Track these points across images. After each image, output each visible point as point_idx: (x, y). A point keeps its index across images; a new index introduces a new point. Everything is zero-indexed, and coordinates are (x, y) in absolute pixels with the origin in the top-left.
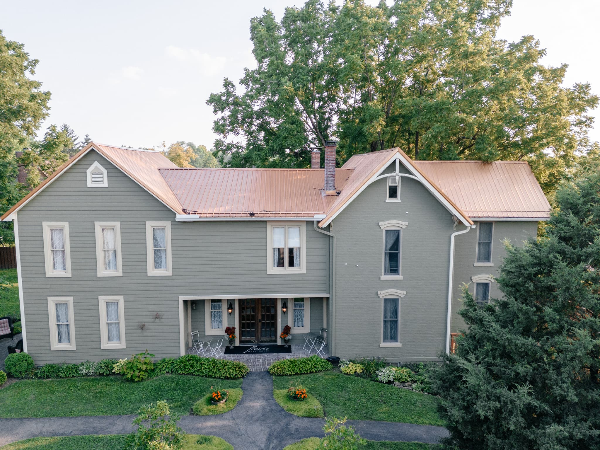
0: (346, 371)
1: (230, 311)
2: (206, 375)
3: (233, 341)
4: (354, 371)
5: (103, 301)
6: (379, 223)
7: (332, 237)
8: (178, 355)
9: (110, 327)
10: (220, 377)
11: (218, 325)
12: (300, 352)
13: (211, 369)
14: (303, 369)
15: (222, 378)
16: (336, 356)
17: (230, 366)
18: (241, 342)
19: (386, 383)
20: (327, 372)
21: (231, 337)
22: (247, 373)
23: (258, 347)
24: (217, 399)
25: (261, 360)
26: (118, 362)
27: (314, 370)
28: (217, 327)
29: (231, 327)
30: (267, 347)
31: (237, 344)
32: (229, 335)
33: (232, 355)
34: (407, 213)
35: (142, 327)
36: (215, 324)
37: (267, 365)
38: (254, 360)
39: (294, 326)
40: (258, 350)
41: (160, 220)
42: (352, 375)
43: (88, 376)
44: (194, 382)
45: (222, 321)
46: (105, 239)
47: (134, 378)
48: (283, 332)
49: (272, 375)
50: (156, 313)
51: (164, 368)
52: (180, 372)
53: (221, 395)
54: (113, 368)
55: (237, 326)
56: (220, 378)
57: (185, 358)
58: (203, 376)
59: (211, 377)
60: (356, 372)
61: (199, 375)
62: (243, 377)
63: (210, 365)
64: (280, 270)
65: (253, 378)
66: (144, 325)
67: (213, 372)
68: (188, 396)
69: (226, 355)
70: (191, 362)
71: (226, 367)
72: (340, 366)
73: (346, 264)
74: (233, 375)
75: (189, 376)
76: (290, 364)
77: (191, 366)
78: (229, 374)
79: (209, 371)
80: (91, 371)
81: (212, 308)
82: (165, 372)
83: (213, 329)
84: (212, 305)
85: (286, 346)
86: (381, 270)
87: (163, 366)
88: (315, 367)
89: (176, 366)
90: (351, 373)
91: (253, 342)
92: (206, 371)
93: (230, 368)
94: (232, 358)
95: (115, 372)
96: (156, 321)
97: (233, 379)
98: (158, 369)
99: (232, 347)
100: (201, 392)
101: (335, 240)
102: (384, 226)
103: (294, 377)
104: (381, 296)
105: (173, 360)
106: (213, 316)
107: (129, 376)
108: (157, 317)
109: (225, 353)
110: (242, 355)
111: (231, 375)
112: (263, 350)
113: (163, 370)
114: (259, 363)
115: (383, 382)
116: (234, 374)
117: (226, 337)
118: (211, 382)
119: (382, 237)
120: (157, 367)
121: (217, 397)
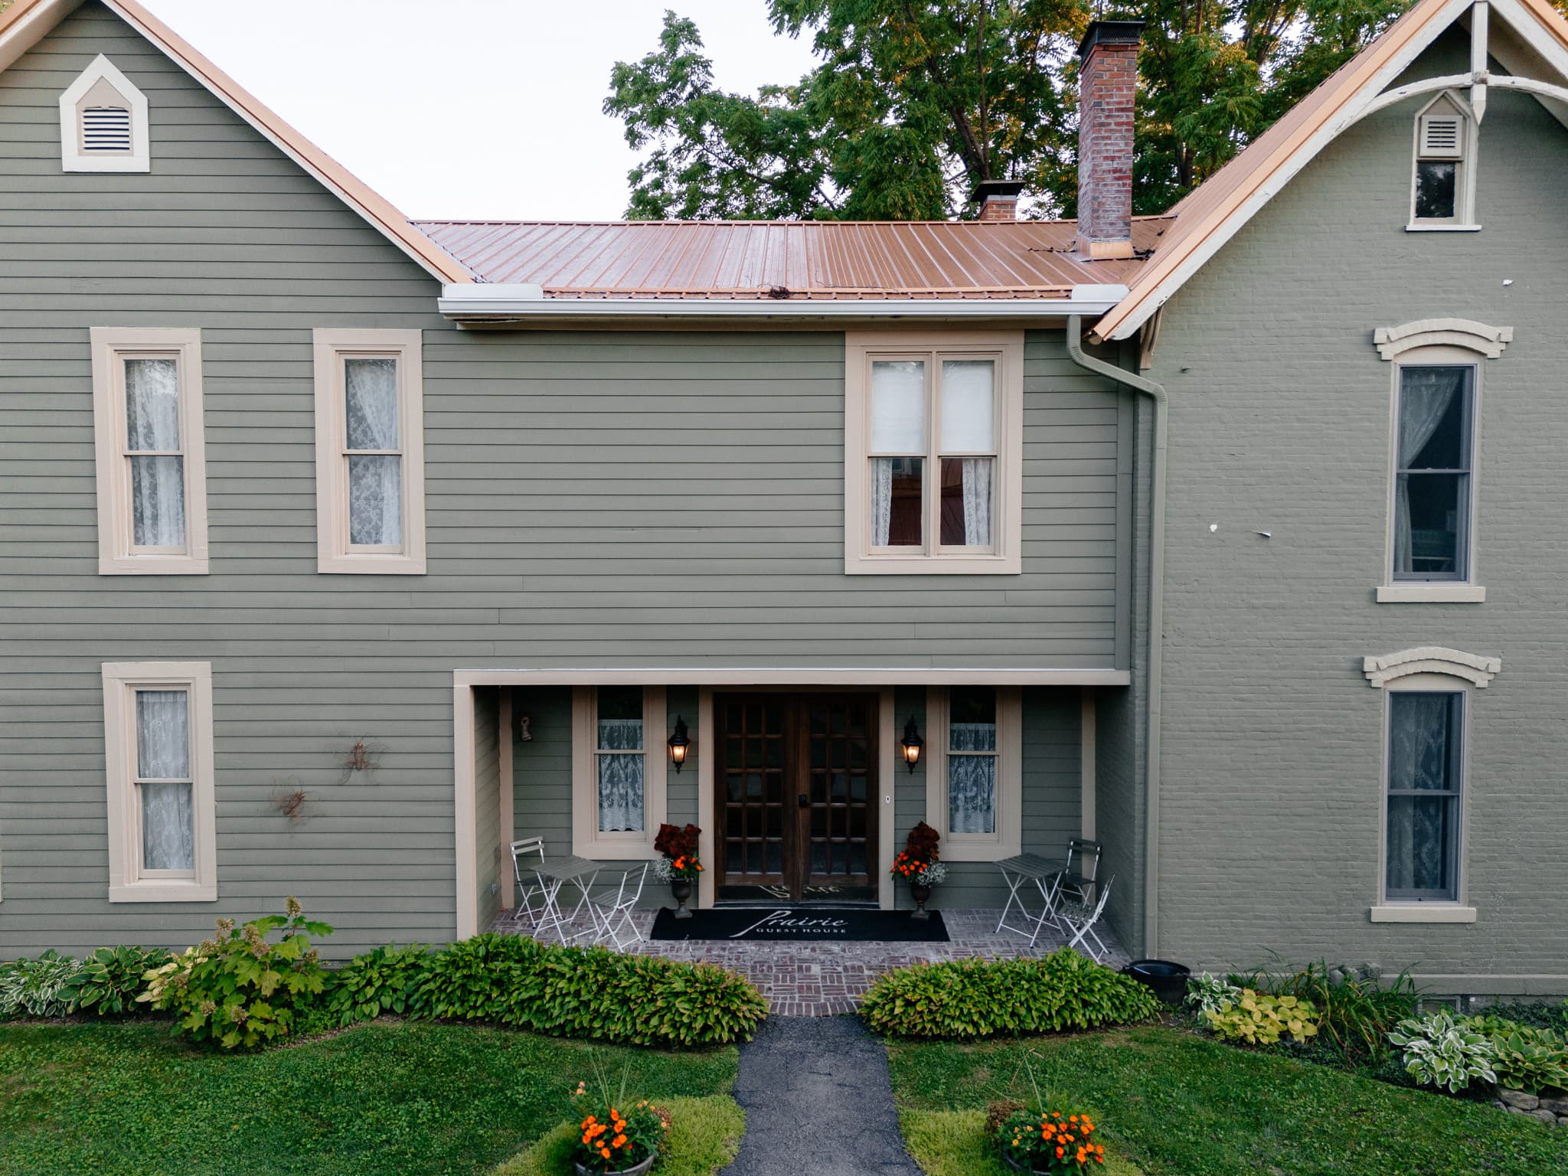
0: (1234, 1026)
1: (679, 751)
2: (562, 1027)
3: (688, 885)
4: (1274, 1031)
5: (120, 685)
6: (1372, 334)
7: (1151, 397)
8: (444, 936)
9: (152, 804)
10: (627, 1038)
11: (628, 820)
12: (987, 938)
13: (585, 997)
14: (1029, 1010)
15: (638, 1041)
16: (1164, 958)
17: (679, 985)
18: (722, 892)
19: (1461, 1094)
20: (1141, 1032)
21: (679, 864)
22: (760, 1022)
23: (797, 915)
24: (606, 1153)
25: (816, 969)
26: (170, 960)
27: (1079, 1019)
28: (622, 826)
29: (681, 823)
30: (835, 915)
31: (707, 900)
32: (675, 857)
33: (684, 943)
34: (1507, 282)
35: (291, 806)
36: (615, 815)
37: (850, 991)
38: (782, 967)
39: (952, 830)
40: (800, 928)
41: (376, 325)
42: (1270, 1049)
43: (31, 1018)
44: (501, 1060)
45: (641, 798)
46: (139, 409)
47: (216, 1032)
48: (907, 852)
49: (882, 1034)
50: (351, 743)
51: (370, 992)
52: (441, 1008)
53: (629, 1132)
54: (143, 986)
55: (706, 822)
56: (625, 1041)
57: (470, 949)
58: (546, 1032)
59: (584, 1034)
60: (1285, 1035)
61: (528, 1026)
62: (739, 1039)
63: (583, 977)
64: (904, 559)
65: (790, 1045)
66: (299, 798)
67: (596, 1011)
68: (458, 1131)
69: (661, 944)
70: (499, 965)
71: (658, 988)
72: (1198, 1004)
73: (1214, 528)
74: (689, 1027)
75: (483, 1031)
76: (964, 987)
77: (498, 983)
78: (674, 1025)
79: (576, 1009)
80: (46, 994)
81: (604, 743)
82: (375, 1008)
83: (607, 834)
84: (601, 728)
85: (921, 914)
86: (1380, 555)
87: (370, 983)
88: (1086, 1004)
89: (427, 981)
90: (1265, 1040)
91: (772, 897)
92: (562, 1005)
93: (677, 995)
94: (684, 954)
95: (149, 1004)
96: (352, 780)
97: (688, 1049)
98: (343, 995)
99: (684, 913)
100: (530, 1112)
101: (1162, 410)
102: (1399, 347)
103: (990, 1049)
104: (1378, 679)
105: (417, 957)
106: (604, 780)
107: (195, 1022)
108: (358, 760)
109: (655, 935)
110: (731, 944)
111: (683, 1031)
112: (818, 925)
113: (368, 1001)
114: (810, 977)
115: (1445, 1090)
116: (698, 1025)
117: (658, 867)
118: (583, 1058)
119: (1387, 398)
120: (341, 986)
121: (608, 1144)
